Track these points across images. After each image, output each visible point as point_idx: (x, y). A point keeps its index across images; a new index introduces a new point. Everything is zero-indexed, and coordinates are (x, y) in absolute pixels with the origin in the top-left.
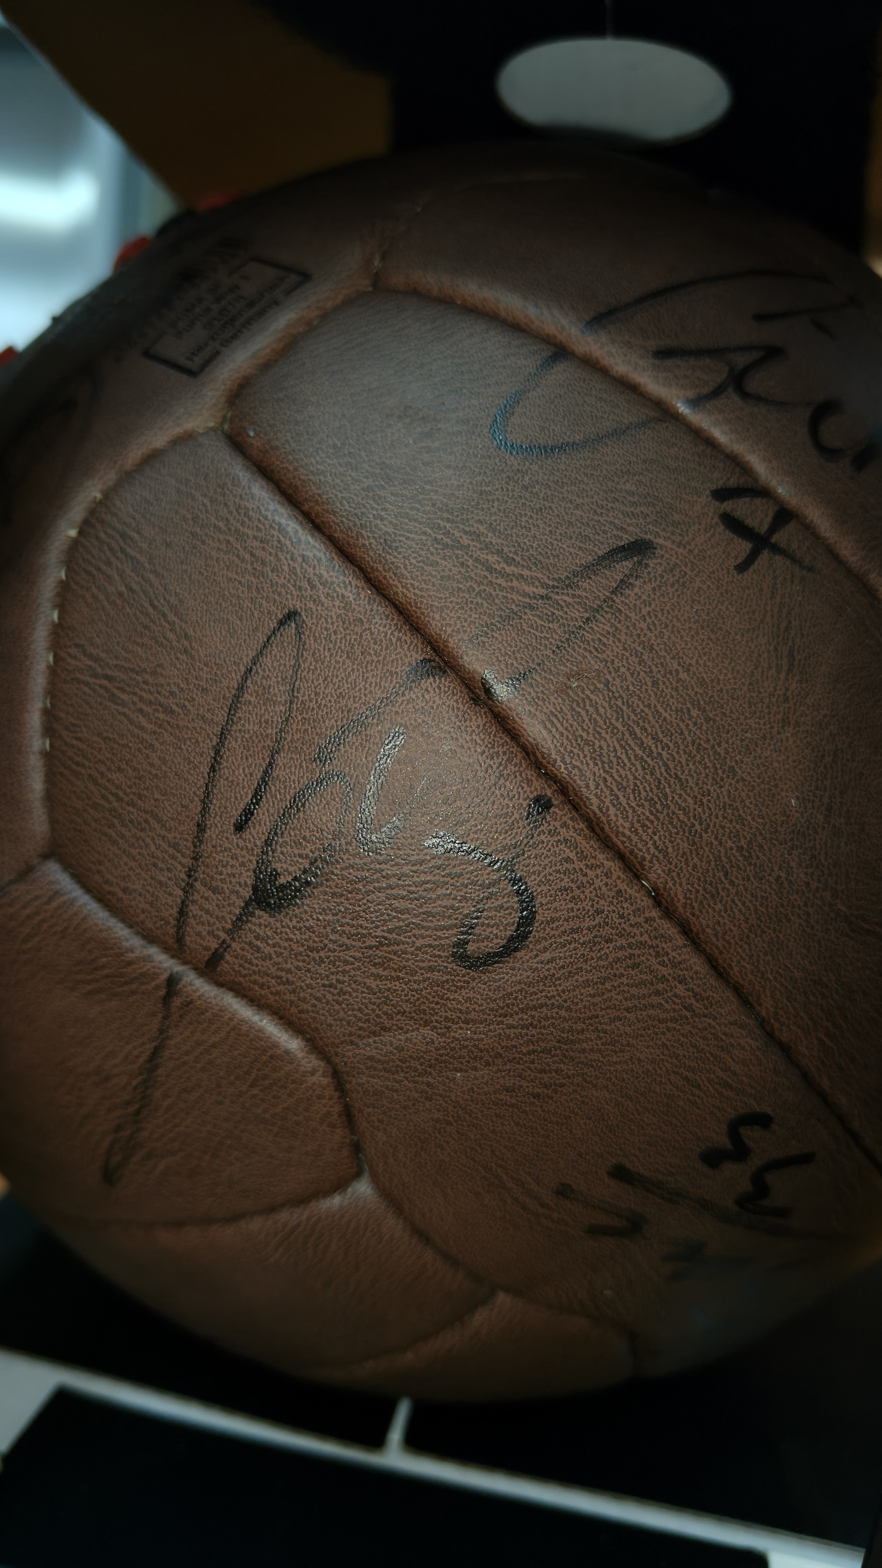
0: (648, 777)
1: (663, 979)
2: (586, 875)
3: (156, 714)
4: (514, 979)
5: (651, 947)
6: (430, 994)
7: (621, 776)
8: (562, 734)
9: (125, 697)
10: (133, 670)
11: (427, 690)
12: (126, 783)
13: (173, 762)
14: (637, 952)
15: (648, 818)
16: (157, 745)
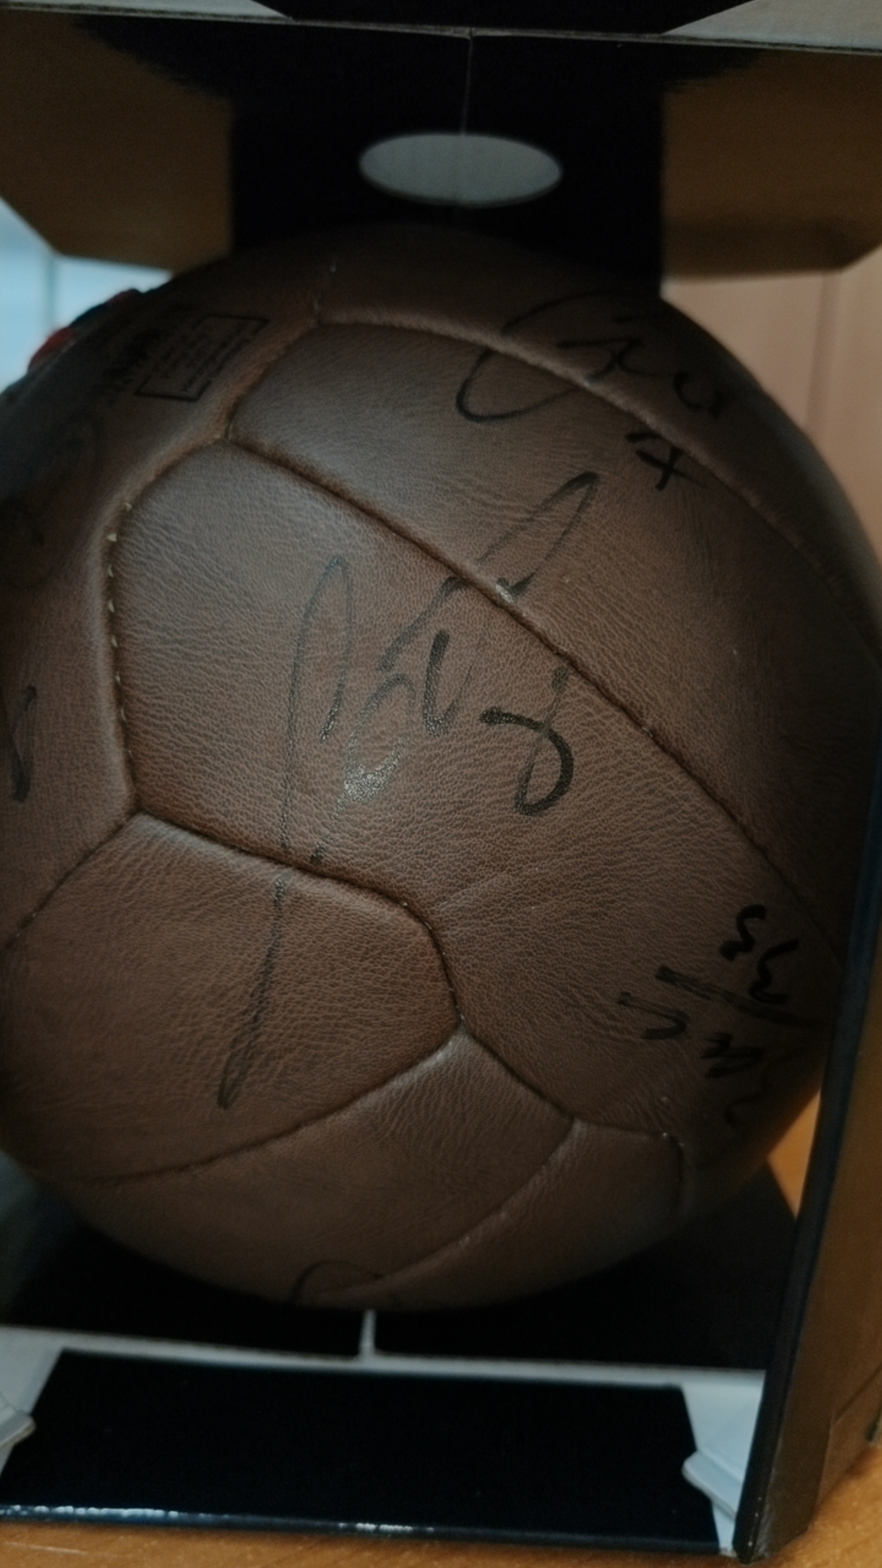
0: (633, 643)
1: (673, 800)
2: (604, 724)
3: (232, 661)
4: (565, 817)
5: (660, 775)
6: (502, 842)
7: (613, 645)
8: (565, 619)
9: (199, 653)
10: (202, 631)
11: (458, 600)
12: (213, 723)
13: (254, 695)
14: (651, 780)
15: (638, 675)
16: (237, 685)
